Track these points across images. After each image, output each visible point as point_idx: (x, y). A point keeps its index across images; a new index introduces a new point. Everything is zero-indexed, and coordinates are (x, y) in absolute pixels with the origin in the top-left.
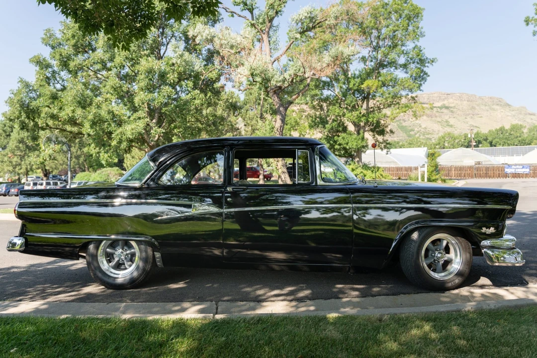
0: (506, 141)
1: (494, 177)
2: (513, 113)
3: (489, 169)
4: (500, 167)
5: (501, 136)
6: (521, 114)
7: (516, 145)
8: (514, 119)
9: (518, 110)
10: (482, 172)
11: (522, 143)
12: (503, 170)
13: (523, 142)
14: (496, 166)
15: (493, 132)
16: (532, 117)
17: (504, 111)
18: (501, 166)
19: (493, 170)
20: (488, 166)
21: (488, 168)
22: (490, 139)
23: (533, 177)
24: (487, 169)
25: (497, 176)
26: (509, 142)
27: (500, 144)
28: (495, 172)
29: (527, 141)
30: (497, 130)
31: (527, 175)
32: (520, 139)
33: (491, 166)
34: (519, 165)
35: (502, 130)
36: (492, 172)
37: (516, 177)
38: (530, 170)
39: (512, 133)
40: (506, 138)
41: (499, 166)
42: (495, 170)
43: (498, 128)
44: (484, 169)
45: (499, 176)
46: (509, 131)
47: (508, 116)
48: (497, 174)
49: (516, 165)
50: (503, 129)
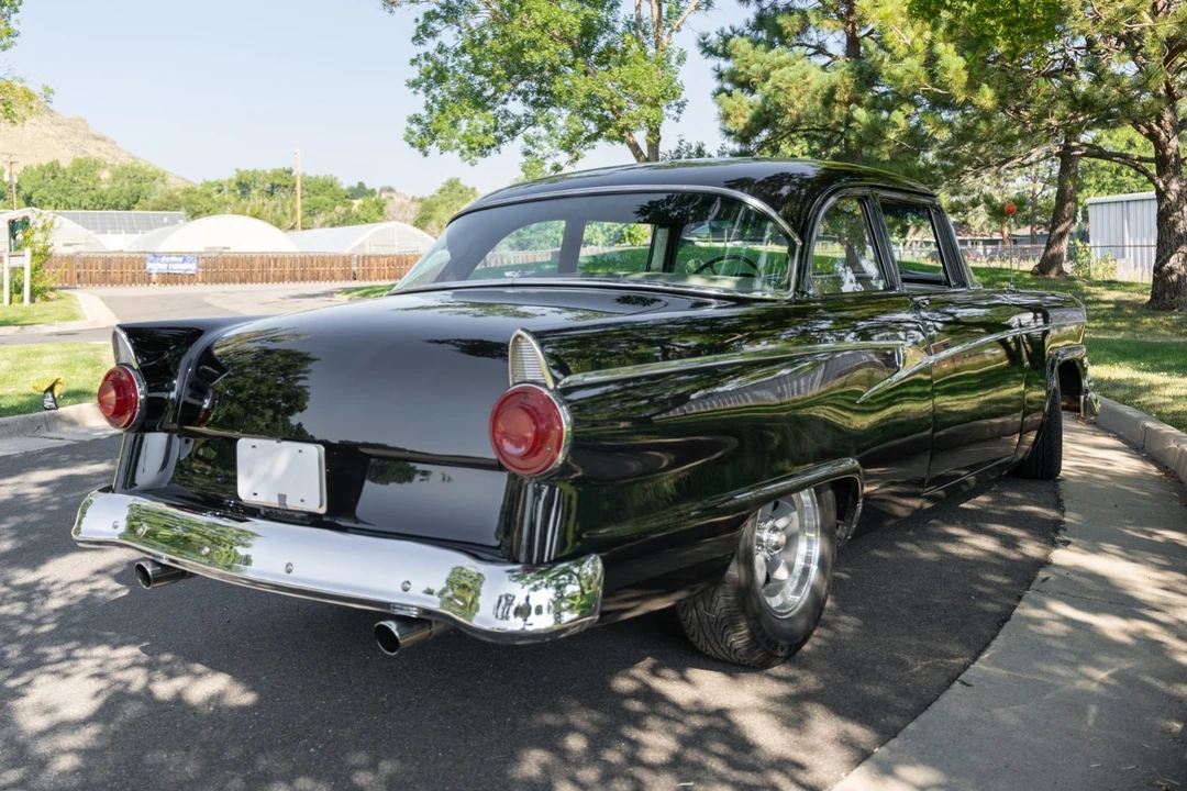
0: (63, 197)
1: (122, 282)
2: (60, 129)
3: (113, 264)
4: (135, 258)
5: (52, 183)
6: (75, 134)
7: (85, 208)
8: (62, 145)
9: (70, 124)
10: (94, 271)
11: (98, 203)
12: (142, 266)
13: (101, 200)
14: (126, 256)
15: (32, 172)
16: (101, 144)
17: (38, 123)
18: (139, 256)
19: (121, 266)
20: (109, 256)
21: (110, 260)
22: (26, 189)
23: (203, 282)
24: (107, 263)
25: (130, 279)
26: (69, 199)
27: (50, 204)
28: (125, 271)
29: (108, 201)
30: (41, 168)
31: (190, 279)
32: (94, 193)
33: (115, 255)
34: (178, 254)
35: (53, 170)
36: (119, 271)
37: (169, 282)
38: (199, 267)
39: (76, 178)
40: (63, 190)
41: (133, 255)
42: (124, 266)
43: (44, 164)
44: (100, 263)
45: (134, 281)
46: (69, 175)
47: (48, 136)
48: (130, 275)
49: (169, 254)
50: (55, 167)
